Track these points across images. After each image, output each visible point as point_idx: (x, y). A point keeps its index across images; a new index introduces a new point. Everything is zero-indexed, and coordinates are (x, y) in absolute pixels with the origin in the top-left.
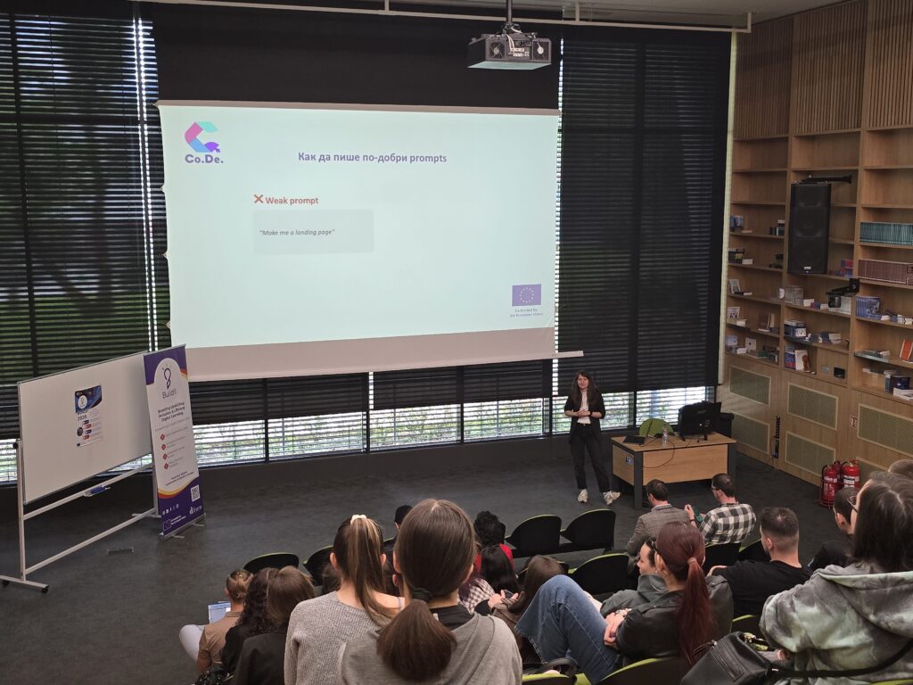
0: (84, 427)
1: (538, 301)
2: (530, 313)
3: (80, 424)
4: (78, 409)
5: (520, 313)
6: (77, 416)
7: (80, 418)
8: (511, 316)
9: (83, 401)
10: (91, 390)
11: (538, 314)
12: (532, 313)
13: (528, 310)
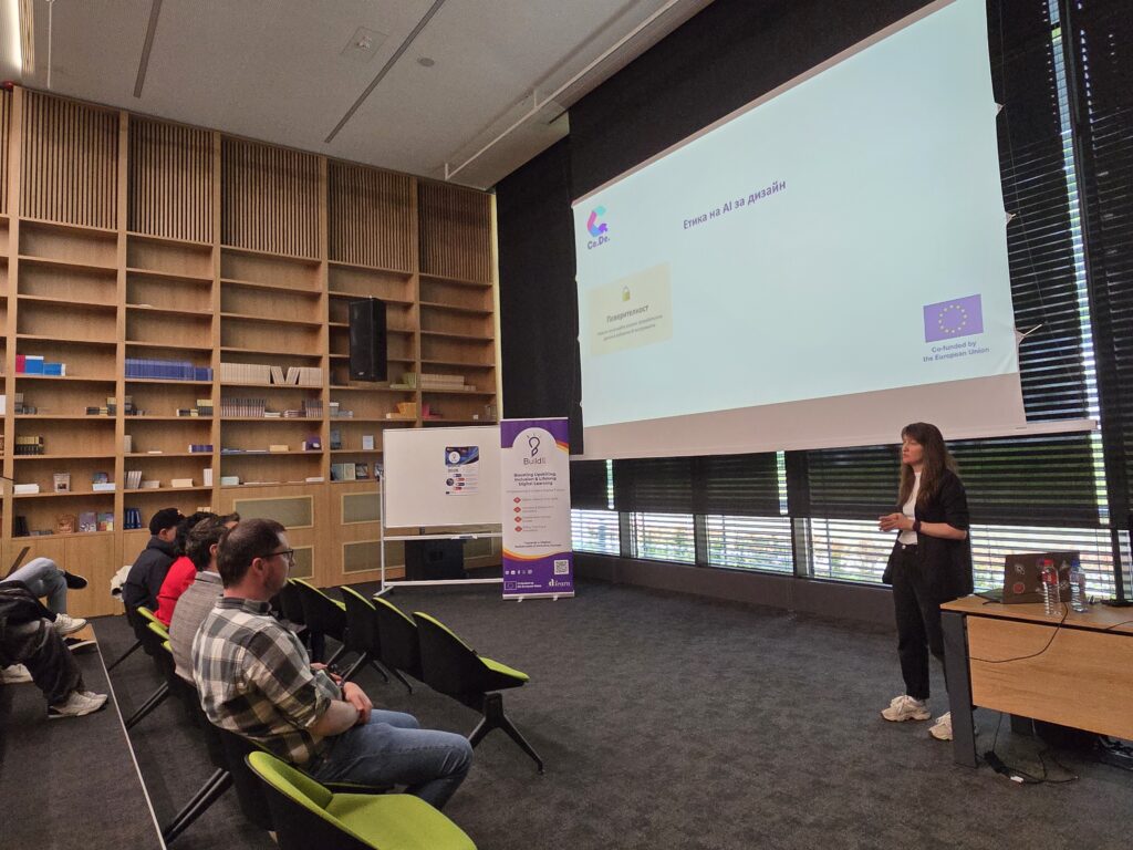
0: (454, 479)
1: (976, 326)
2: (961, 350)
3: (451, 475)
4: (448, 462)
5: (943, 353)
6: (447, 467)
7: (450, 471)
8: (925, 359)
9: (455, 457)
10: (467, 448)
11: (979, 351)
12: (966, 349)
13: (958, 346)
